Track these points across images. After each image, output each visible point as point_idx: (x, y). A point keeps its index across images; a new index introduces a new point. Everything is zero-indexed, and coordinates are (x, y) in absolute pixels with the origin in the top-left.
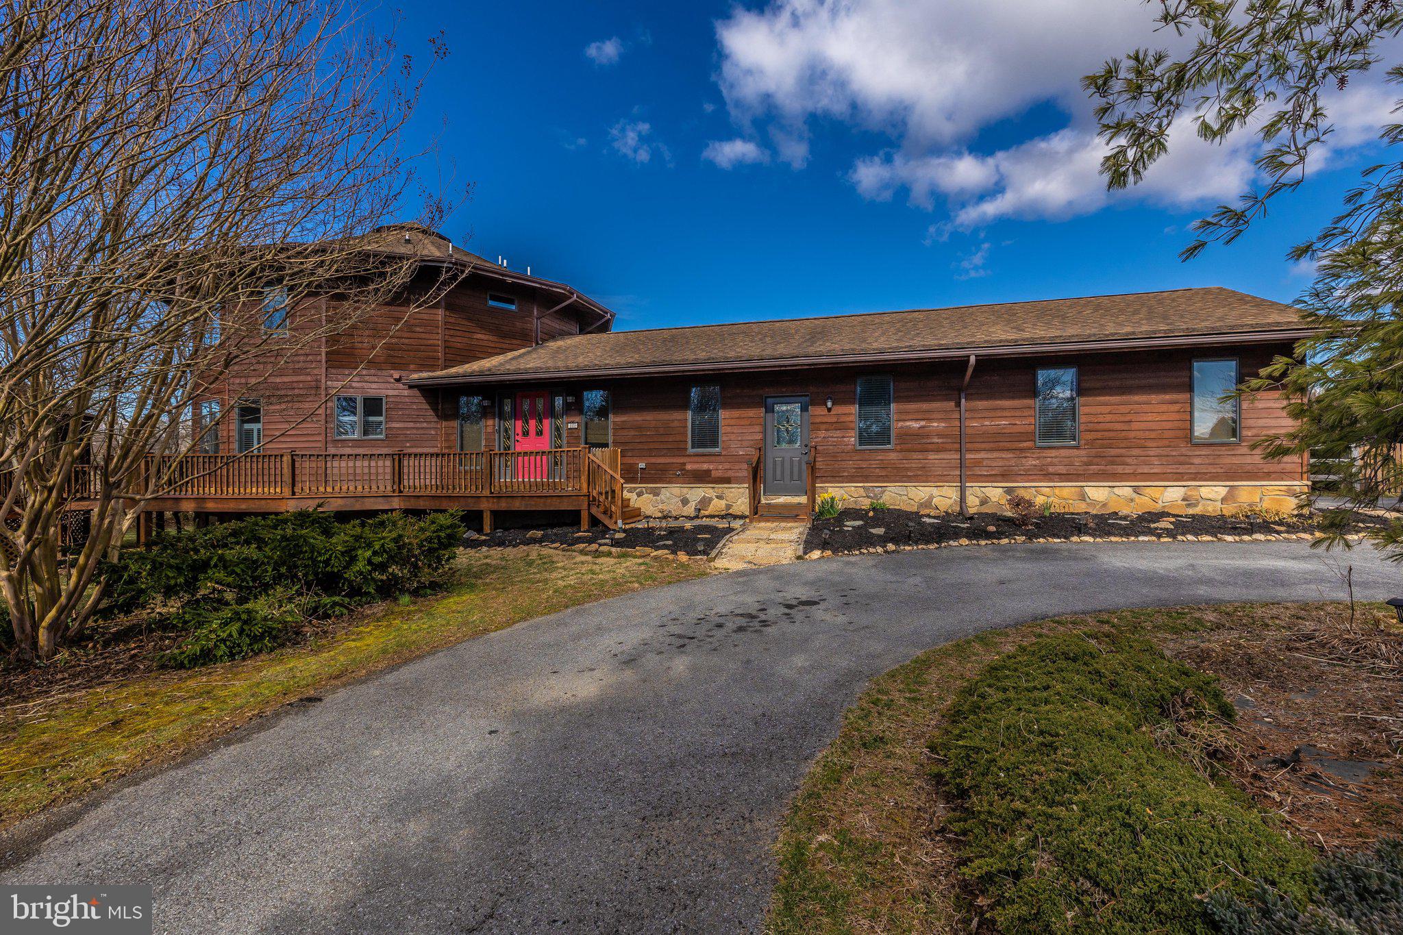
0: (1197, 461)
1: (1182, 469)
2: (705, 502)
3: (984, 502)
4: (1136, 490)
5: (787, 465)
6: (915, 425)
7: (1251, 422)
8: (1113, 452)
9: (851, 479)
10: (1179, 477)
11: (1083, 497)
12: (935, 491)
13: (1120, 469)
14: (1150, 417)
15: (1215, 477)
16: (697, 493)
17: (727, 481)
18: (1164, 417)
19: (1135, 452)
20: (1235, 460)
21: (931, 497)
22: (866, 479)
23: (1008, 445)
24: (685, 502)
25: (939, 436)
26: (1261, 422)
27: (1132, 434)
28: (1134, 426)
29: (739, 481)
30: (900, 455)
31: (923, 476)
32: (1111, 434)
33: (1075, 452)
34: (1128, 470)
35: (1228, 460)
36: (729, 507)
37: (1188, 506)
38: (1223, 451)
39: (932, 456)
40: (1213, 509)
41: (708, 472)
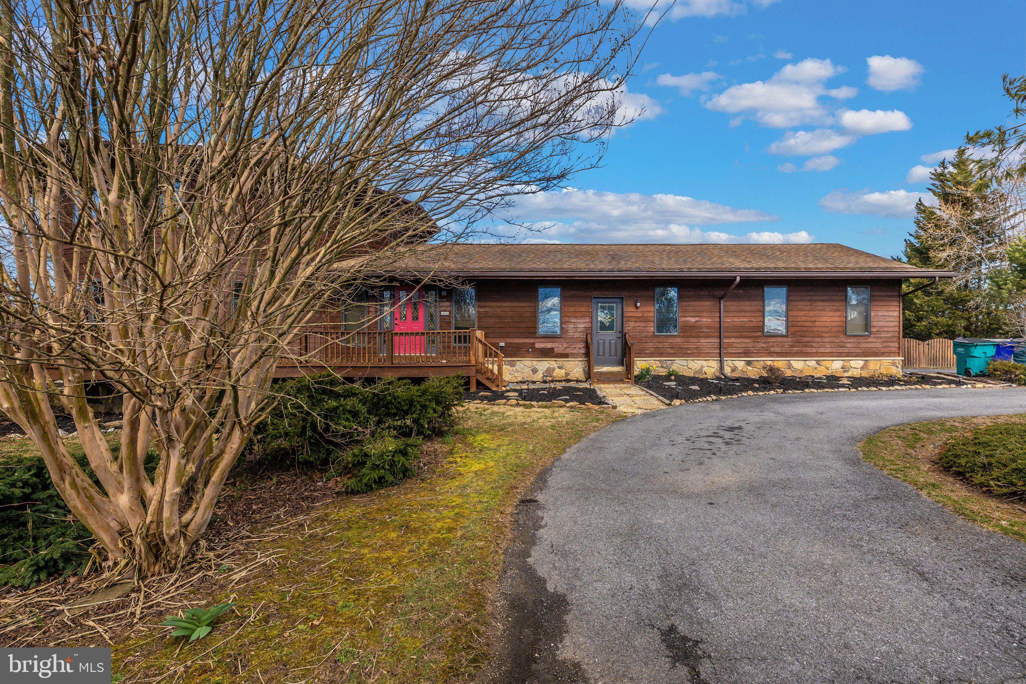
0: (849, 345)
1: (841, 350)
2: (549, 371)
3: (734, 370)
4: (818, 362)
5: (607, 344)
6: (693, 320)
7: (875, 324)
8: (806, 339)
9: (651, 355)
10: (840, 355)
11: (790, 367)
12: (704, 363)
13: (809, 350)
14: (825, 319)
15: (857, 355)
16: (543, 365)
17: (566, 356)
18: (833, 319)
19: (818, 340)
20: (868, 345)
21: (702, 367)
22: (661, 355)
23: (748, 334)
24: (535, 371)
25: (707, 327)
26: (880, 324)
27: (816, 329)
28: (817, 324)
29: (573, 355)
30: (683, 340)
31: (698, 353)
32: (805, 329)
33: (786, 339)
34: (814, 350)
35: (863, 345)
36: (567, 374)
37: (844, 372)
38: (861, 340)
39: (703, 340)
40: (856, 373)
41: (552, 349)
